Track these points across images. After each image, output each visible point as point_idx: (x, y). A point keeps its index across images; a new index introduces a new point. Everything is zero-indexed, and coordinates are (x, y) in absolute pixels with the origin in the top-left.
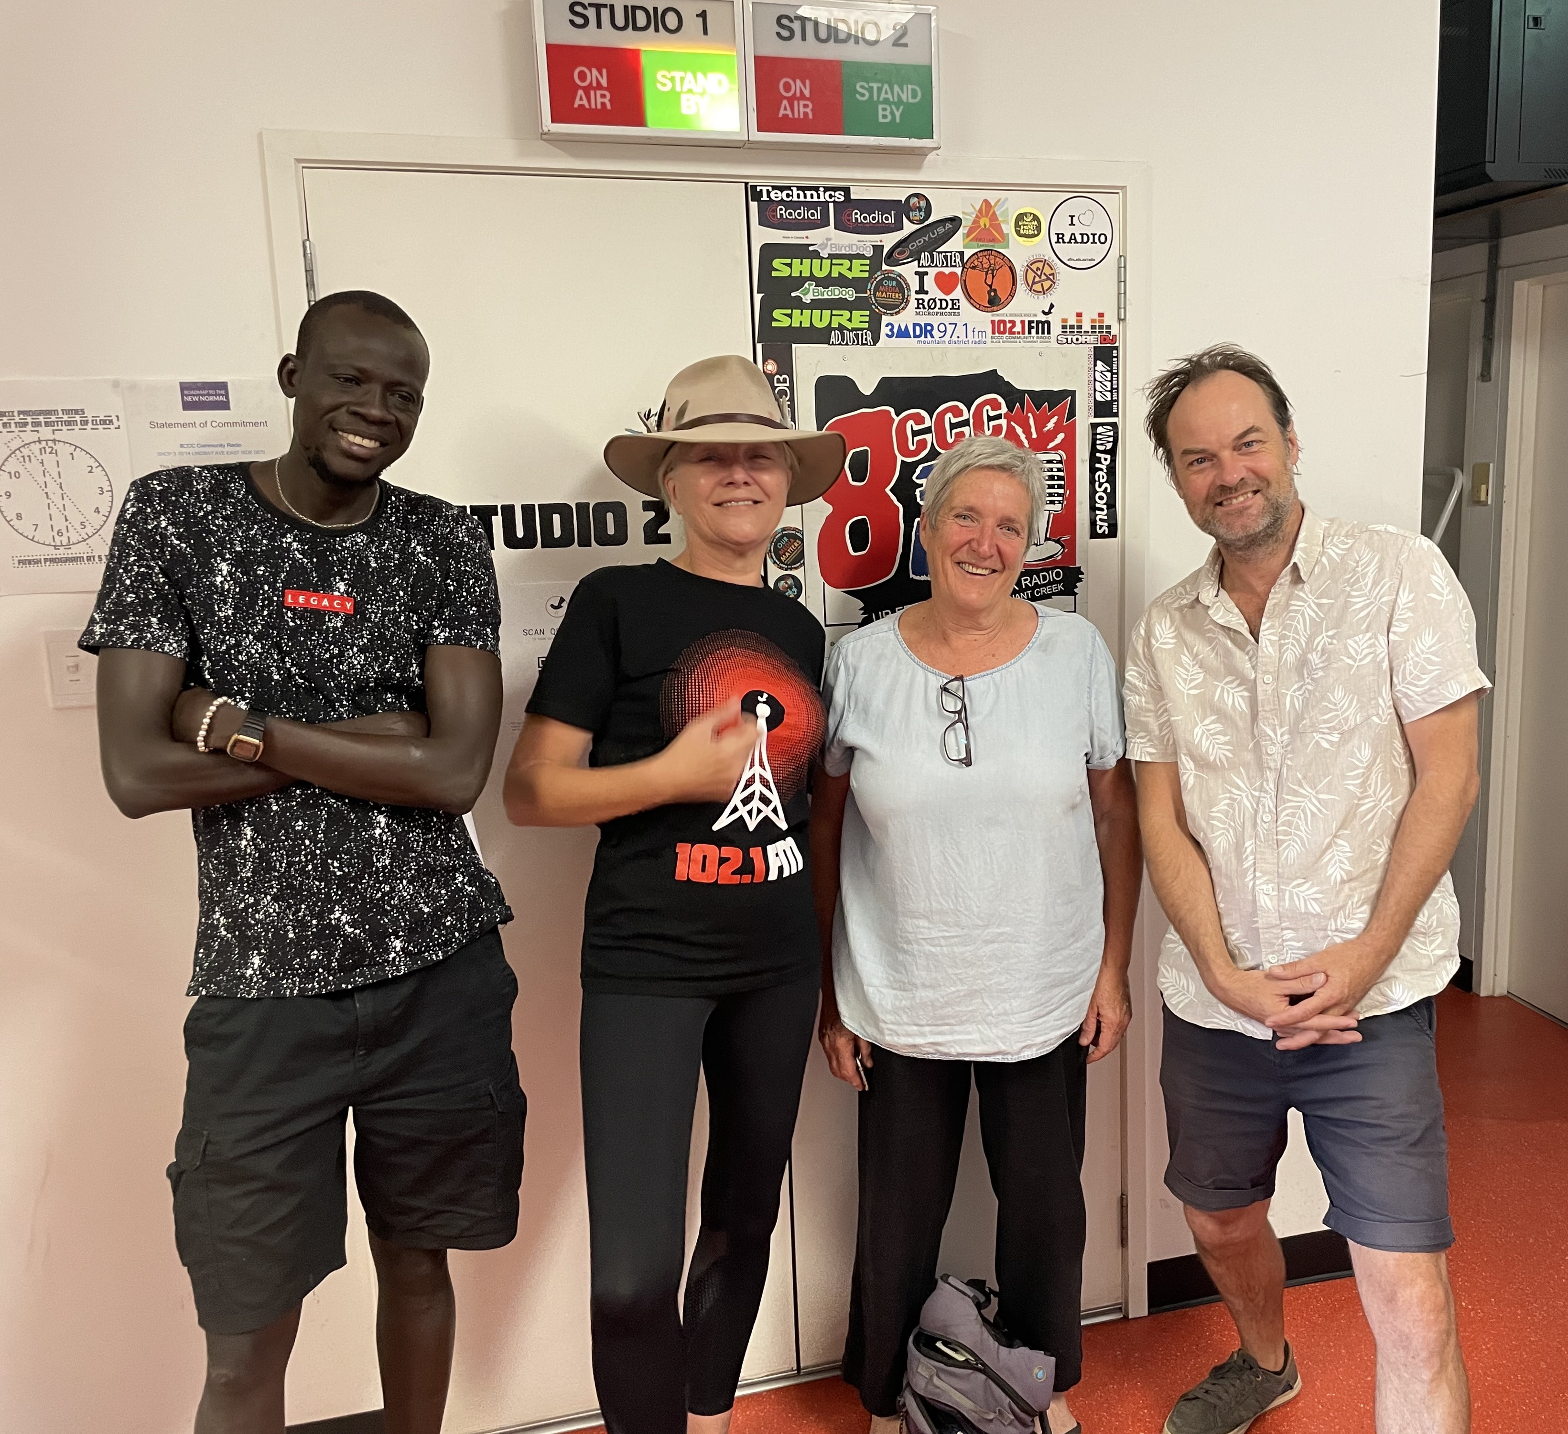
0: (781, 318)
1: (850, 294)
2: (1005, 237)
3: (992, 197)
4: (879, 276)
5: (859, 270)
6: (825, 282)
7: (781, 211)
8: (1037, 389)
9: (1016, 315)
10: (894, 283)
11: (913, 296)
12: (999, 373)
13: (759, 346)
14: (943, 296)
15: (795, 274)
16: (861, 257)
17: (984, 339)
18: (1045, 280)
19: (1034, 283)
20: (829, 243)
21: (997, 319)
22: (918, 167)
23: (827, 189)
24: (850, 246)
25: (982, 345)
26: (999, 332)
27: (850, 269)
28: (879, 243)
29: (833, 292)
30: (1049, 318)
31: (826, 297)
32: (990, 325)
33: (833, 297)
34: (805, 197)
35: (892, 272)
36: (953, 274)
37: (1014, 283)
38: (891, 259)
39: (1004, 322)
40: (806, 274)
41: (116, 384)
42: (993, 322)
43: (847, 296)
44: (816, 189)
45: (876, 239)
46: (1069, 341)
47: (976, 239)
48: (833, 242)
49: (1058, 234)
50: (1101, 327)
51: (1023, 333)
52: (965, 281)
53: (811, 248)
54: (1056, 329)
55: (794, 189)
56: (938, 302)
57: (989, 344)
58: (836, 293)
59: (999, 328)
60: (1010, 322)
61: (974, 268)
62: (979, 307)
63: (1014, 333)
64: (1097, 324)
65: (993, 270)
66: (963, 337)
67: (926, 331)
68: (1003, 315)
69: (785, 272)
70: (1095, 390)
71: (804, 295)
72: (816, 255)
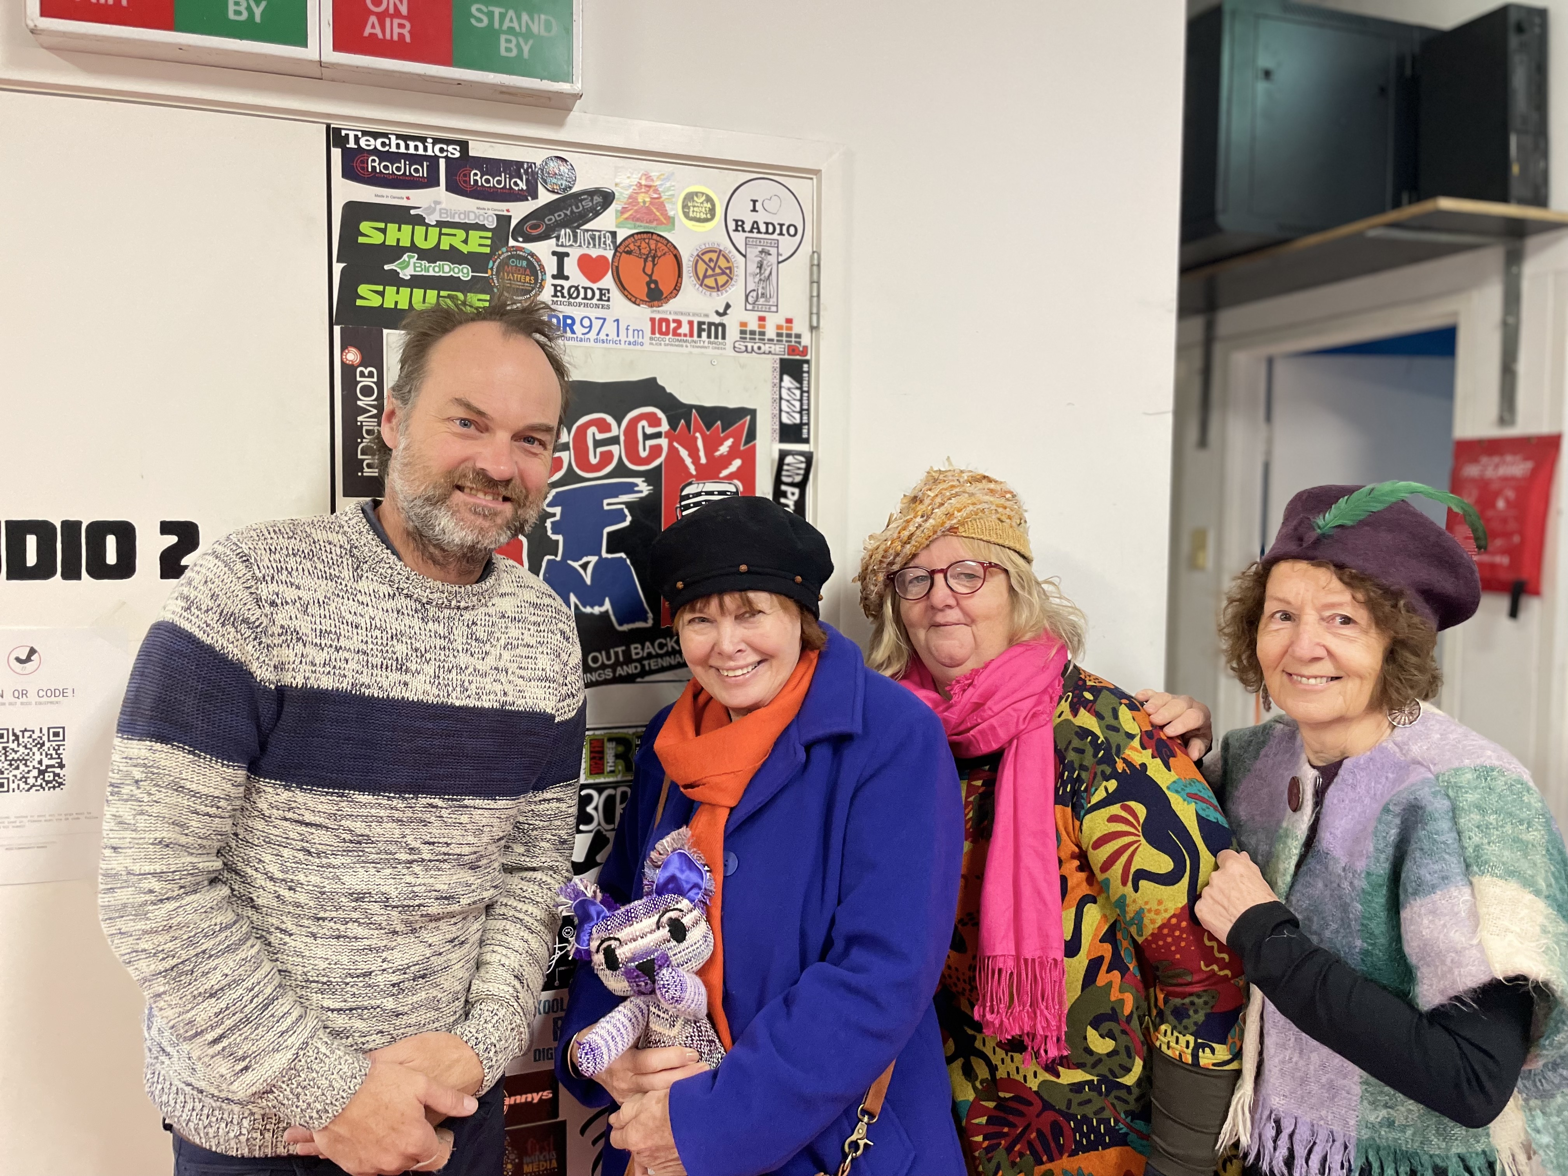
0: (368, 296)
1: (464, 273)
2: (670, 222)
3: (656, 169)
4: (503, 253)
5: (477, 243)
6: (432, 255)
7: (374, 163)
8: (708, 404)
9: (682, 314)
10: (525, 263)
11: (549, 281)
12: (660, 382)
13: (337, 329)
14: (588, 284)
15: (391, 241)
16: (482, 228)
17: (640, 340)
18: (719, 274)
19: (705, 276)
20: (438, 207)
21: (657, 316)
22: (559, 123)
23: (436, 141)
24: (467, 214)
25: (639, 347)
26: (661, 333)
27: (465, 242)
28: (505, 213)
29: (441, 268)
30: (725, 320)
31: (431, 273)
32: (649, 324)
33: (441, 274)
34: (407, 147)
35: (521, 249)
36: (602, 258)
37: (680, 275)
38: (521, 231)
39: (667, 321)
40: (406, 243)
42: (652, 320)
43: (460, 275)
44: (423, 140)
45: (502, 207)
46: (749, 349)
47: (634, 219)
48: (443, 206)
49: (736, 221)
50: (789, 336)
51: (691, 335)
52: (617, 267)
53: (413, 212)
54: (733, 333)
55: (393, 138)
56: (582, 291)
57: (647, 347)
58: (445, 269)
59: (660, 327)
60: (674, 321)
61: (629, 253)
62: (634, 300)
63: (680, 335)
64: (784, 332)
65: (654, 257)
66: (613, 335)
67: (565, 325)
68: (665, 312)
69: (377, 239)
70: (781, 410)
71: (402, 269)
72: (419, 220)
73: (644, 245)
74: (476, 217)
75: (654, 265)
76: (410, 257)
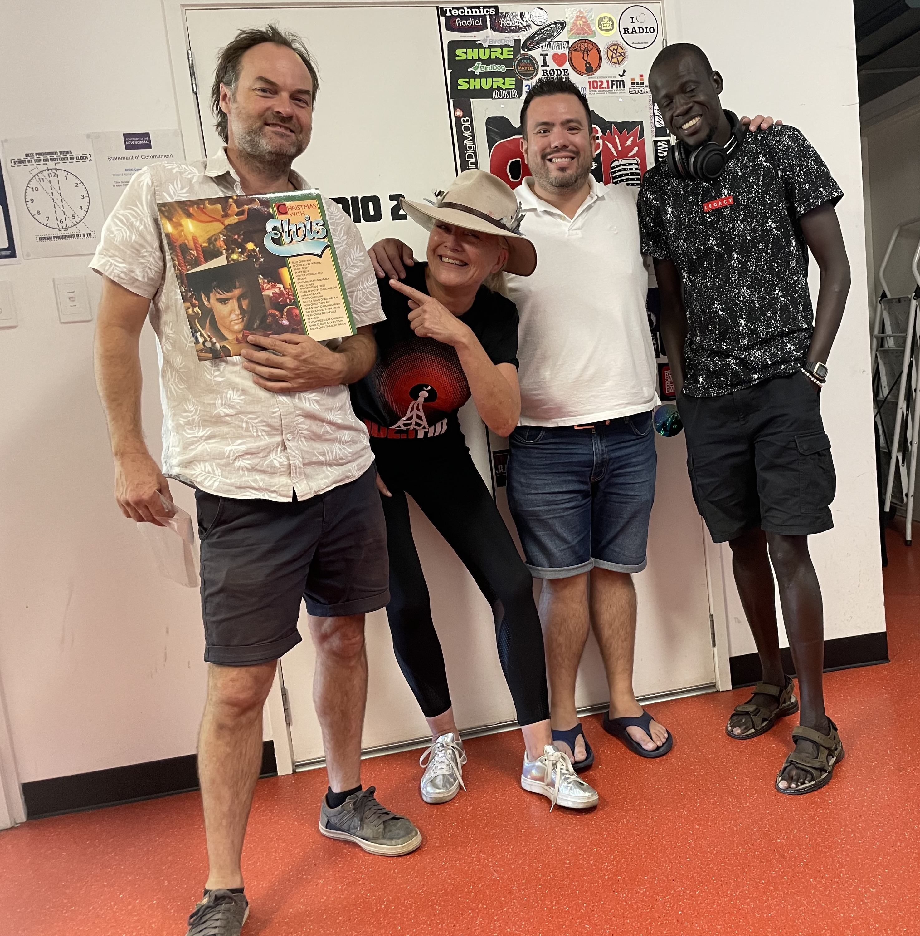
0: (463, 84)
1: (502, 69)
2: (593, 33)
3: (584, 8)
4: (519, 57)
5: (507, 54)
7: (458, 21)
8: (619, 121)
9: (603, 77)
10: (529, 61)
11: (540, 69)
12: (596, 112)
13: (451, 101)
14: (558, 68)
15: (470, 58)
16: (508, 46)
17: (585, 92)
18: (619, 56)
19: (612, 58)
20: (488, 39)
21: (591, 80)
23: (484, 8)
24: (501, 40)
26: (594, 88)
27: (501, 54)
28: (518, 38)
29: (492, 67)
30: (623, 78)
31: (488, 70)
32: (588, 84)
33: (493, 70)
34: (472, 12)
35: (527, 54)
36: (563, 54)
37: (600, 58)
38: (525, 46)
39: (596, 82)
40: (476, 57)
41: (88, 136)
42: (589, 82)
43: (501, 70)
44: (478, 8)
45: (515, 36)
46: (637, 92)
47: (575, 33)
48: (490, 38)
49: (624, 29)
51: (608, 88)
52: (571, 58)
53: (478, 42)
54: (628, 85)
55: (465, 8)
56: (556, 72)
58: (494, 68)
59: (594, 85)
60: (600, 81)
61: (576, 50)
62: (581, 74)
63: (603, 88)
65: (587, 51)
68: (595, 77)
69: (463, 57)
70: (655, 121)
71: (476, 70)
72: (481, 46)
73: (582, 46)
74: (505, 41)
75: (588, 55)
76: (479, 64)
